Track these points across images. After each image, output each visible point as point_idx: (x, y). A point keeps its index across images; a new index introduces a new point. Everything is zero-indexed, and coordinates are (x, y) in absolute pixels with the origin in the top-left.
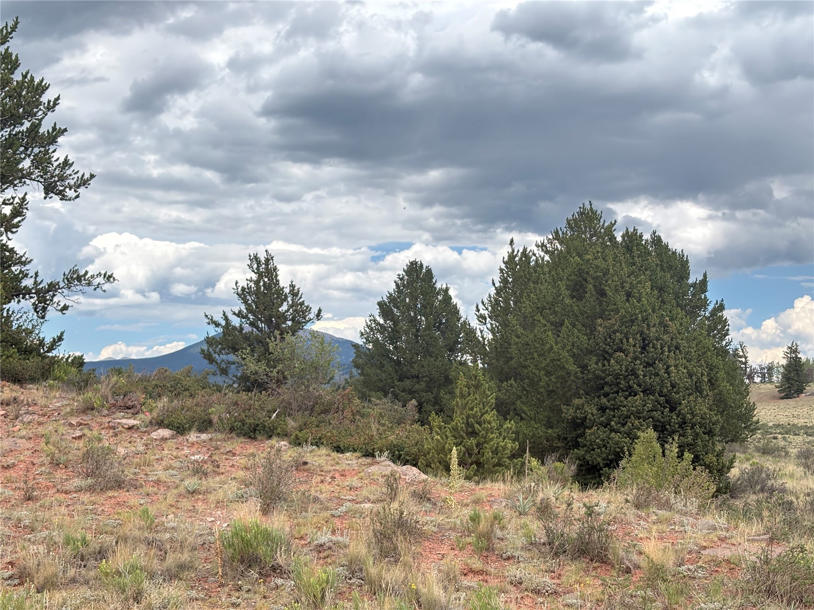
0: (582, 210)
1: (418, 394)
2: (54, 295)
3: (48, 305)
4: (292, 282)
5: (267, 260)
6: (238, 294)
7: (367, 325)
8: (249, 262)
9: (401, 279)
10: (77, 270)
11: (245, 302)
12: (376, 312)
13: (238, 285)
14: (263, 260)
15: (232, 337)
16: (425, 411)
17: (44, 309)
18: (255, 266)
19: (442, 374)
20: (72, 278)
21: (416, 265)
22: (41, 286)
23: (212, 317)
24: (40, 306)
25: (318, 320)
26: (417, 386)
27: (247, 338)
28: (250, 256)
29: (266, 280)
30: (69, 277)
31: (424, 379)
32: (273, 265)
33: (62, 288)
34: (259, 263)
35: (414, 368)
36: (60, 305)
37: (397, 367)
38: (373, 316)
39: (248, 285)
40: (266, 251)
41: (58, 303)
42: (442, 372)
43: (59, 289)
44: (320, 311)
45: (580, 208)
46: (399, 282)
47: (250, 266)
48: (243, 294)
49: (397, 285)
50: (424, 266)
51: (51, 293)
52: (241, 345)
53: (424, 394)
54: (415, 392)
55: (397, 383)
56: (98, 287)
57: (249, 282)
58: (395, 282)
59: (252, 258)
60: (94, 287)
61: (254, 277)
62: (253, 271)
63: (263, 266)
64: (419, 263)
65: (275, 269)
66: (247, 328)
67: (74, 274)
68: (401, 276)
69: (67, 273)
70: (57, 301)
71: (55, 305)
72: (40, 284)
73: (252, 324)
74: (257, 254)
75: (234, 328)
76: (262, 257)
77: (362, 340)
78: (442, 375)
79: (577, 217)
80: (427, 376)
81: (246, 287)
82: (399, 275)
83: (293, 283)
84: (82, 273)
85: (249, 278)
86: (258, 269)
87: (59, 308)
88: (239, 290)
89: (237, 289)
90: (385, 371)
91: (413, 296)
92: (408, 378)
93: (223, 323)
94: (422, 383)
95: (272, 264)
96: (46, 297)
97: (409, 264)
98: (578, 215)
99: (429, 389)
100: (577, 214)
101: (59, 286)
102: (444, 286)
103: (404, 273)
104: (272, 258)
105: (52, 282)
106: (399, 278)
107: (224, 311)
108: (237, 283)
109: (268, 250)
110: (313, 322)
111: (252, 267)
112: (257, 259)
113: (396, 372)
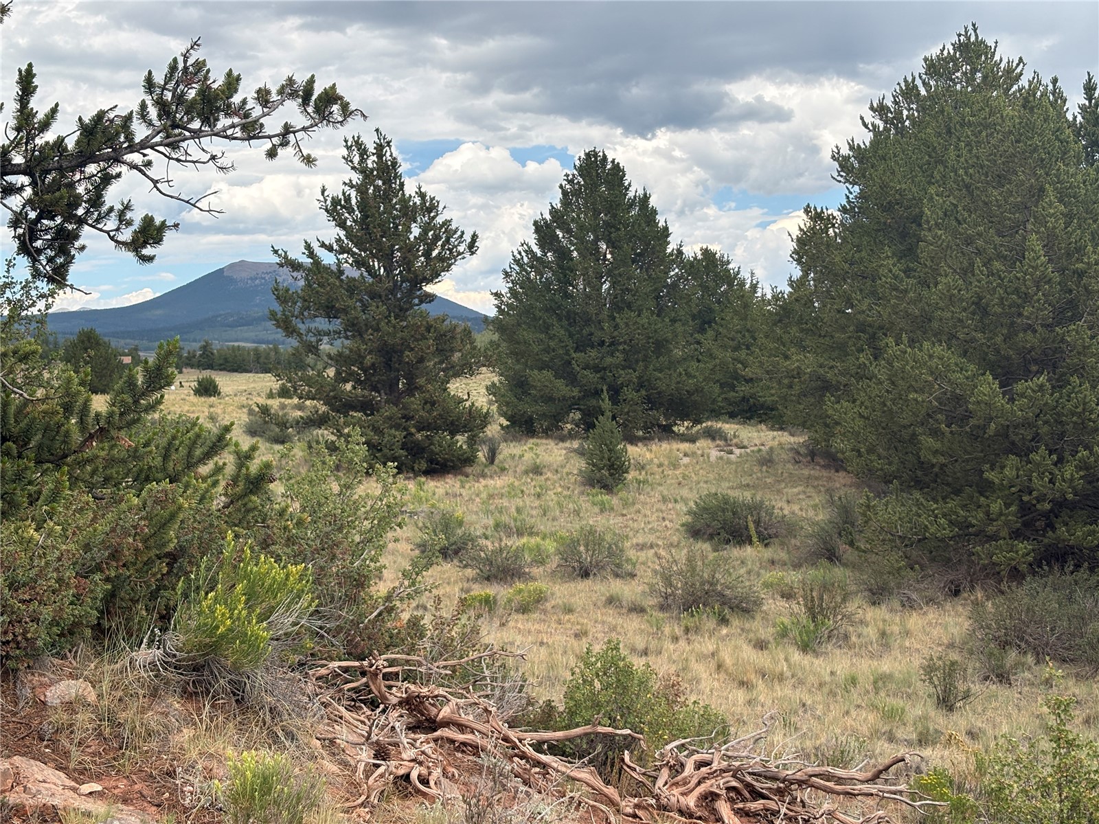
0: (962, 38)
1: (610, 372)
2: (107, 179)
3: (81, 221)
4: (420, 188)
5: (380, 148)
6: (327, 210)
8: (345, 152)
9: (570, 182)
10: (200, 65)
11: (342, 224)
12: (532, 241)
13: (326, 194)
14: (371, 148)
15: (328, 288)
16: (625, 400)
17: (64, 241)
18: (356, 159)
19: (650, 338)
20: (179, 99)
21: (596, 158)
22: (50, 136)
23: (286, 253)
24: (47, 231)
25: (473, 253)
26: (609, 360)
27: (352, 287)
28: (346, 141)
29: (380, 183)
30: (168, 96)
31: (621, 348)
32: (391, 156)
33: (145, 144)
34: (363, 153)
35: (603, 329)
36: (129, 223)
37: (572, 329)
38: (525, 245)
39: (344, 194)
40: (377, 130)
41: (121, 215)
43: (132, 148)
44: (474, 237)
45: (959, 35)
46: (568, 186)
47: (348, 160)
48: (336, 209)
49: (565, 193)
50: (610, 160)
51: (92, 169)
52: (344, 301)
54: (605, 369)
56: (285, 144)
57: (347, 188)
58: (561, 187)
59: (349, 144)
60: (268, 145)
61: (356, 178)
62: (353, 168)
63: (374, 158)
64: (601, 154)
65: (395, 163)
66: (351, 272)
67: (188, 84)
68: (571, 177)
69: (159, 79)
70: (118, 207)
71: (111, 224)
72: (45, 126)
73: (359, 263)
74: (359, 137)
75: (327, 269)
76: (370, 144)
78: (651, 341)
79: (952, 52)
80: (625, 343)
81: (341, 196)
82: (567, 175)
83: (423, 190)
84: (217, 80)
85: (347, 181)
86: (362, 163)
87: (126, 235)
88: (329, 203)
89: (326, 200)
90: (554, 335)
91: (595, 211)
92: (592, 347)
93: (308, 261)
95: (388, 154)
96: (71, 185)
97: (583, 156)
98: (954, 49)
99: (628, 365)
100: (951, 48)
101: (130, 137)
102: (641, 192)
103: (576, 172)
104: (388, 143)
105: (101, 115)
106: (567, 180)
107: (306, 242)
108: (323, 191)
109: (381, 129)
110: (464, 258)
111: (351, 161)
112: (361, 145)
113: (571, 336)
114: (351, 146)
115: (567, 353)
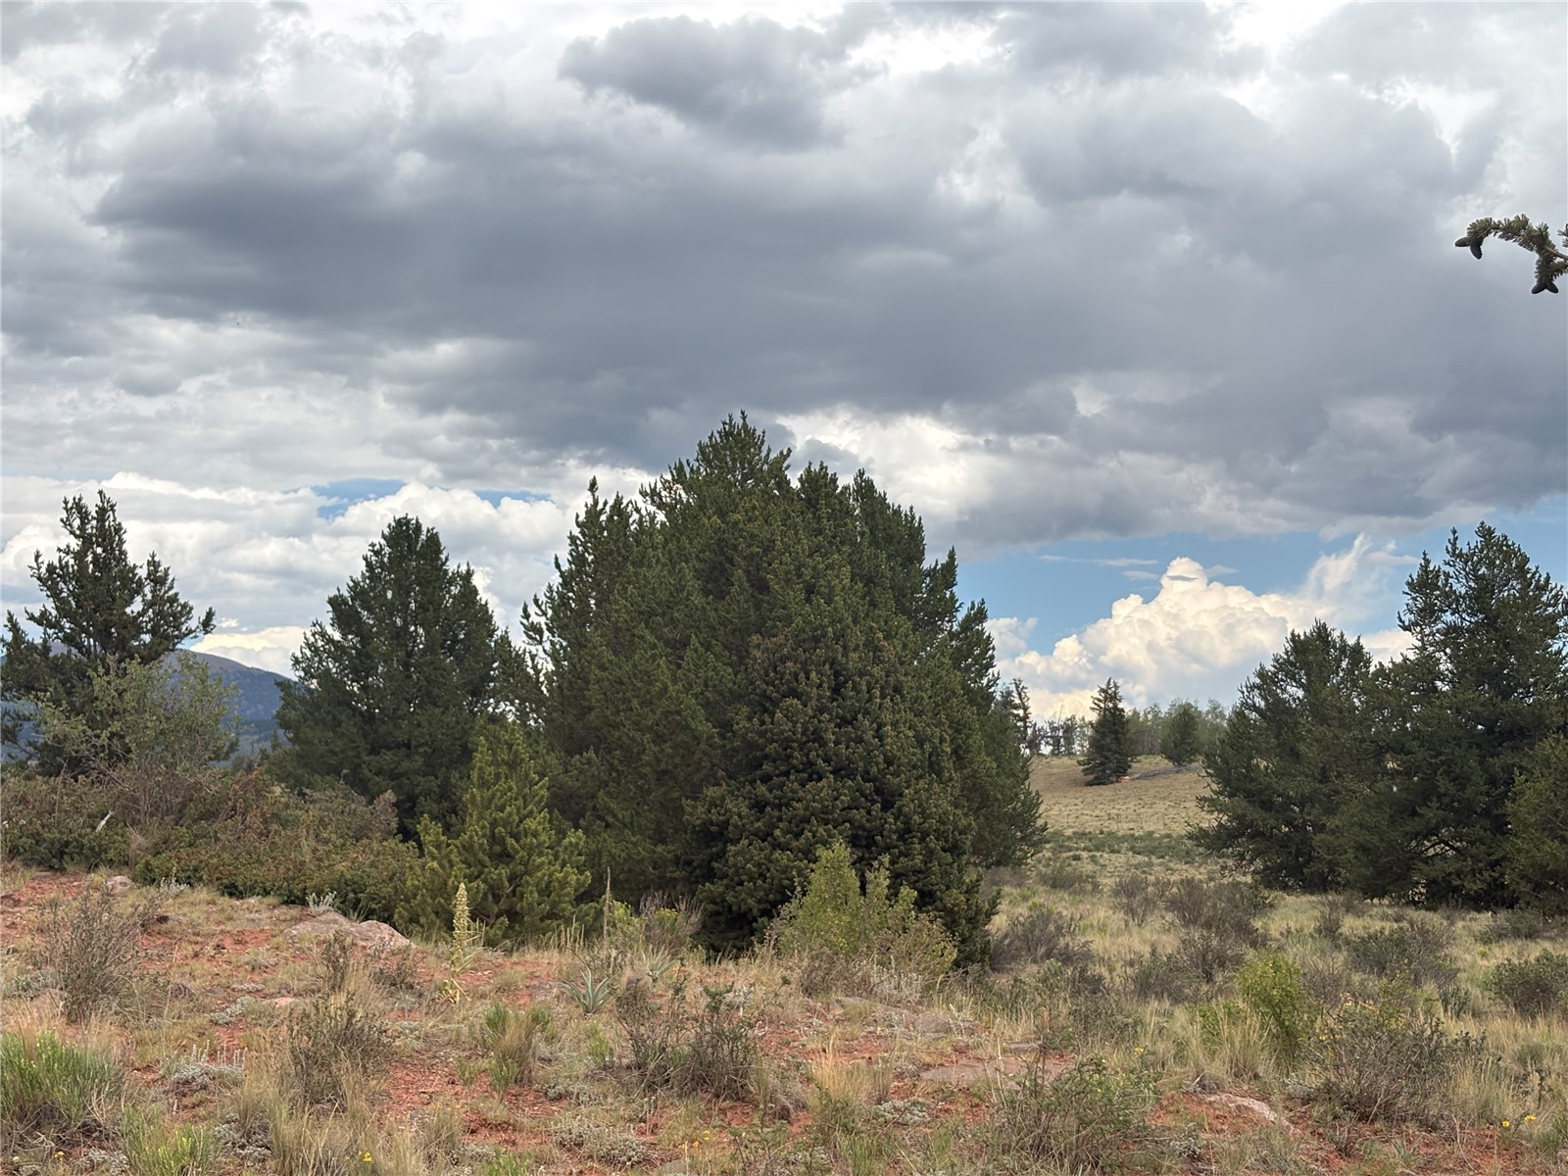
0: (727, 427)
1: (408, 779)
4: (153, 556)
5: (102, 512)
6: (39, 579)
7: (307, 644)
8: (64, 515)
9: (377, 553)
11: (55, 594)
12: (326, 616)
13: (40, 560)
14: (93, 511)
15: (27, 666)
18: (77, 523)
19: (456, 739)
21: (408, 527)
25: (207, 632)
26: (406, 764)
27: (57, 666)
28: (66, 502)
29: (99, 550)
31: (421, 750)
32: (114, 520)
34: (84, 516)
35: (401, 728)
37: (367, 727)
38: (320, 626)
39: (60, 560)
40: (100, 493)
42: (457, 736)
44: (210, 615)
45: (724, 423)
46: (373, 558)
47: (67, 523)
48: (50, 579)
49: (369, 565)
50: (424, 529)
52: (45, 681)
53: (420, 779)
54: (402, 775)
55: (366, 758)
57: (63, 555)
58: (365, 559)
59: (69, 505)
61: (75, 544)
62: (72, 533)
63: (94, 522)
64: (414, 522)
65: (118, 529)
66: (58, 648)
68: (377, 547)
73: (68, 640)
74: (80, 499)
75: (32, 647)
76: (92, 505)
77: (297, 673)
78: (458, 742)
79: (719, 440)
80: (426, 744)
81: (56, 564)
82: (373, 545)
83: (156, 559)
85: (63, 547)
86: (82, 528)
88: (43, 570)
89: (39, 568)
90: (343, 734)
91: (400, 587)
92: (389, 748)
93: (8, 637)
94: (417, 757)
95: (111, 518)
97: (393, 524)
98: (721, 437)
99: (430, 770)
100: (717, 436)
102: (464, 569)
103: (383, 542)
104: (112, 506)
106: (373, 551)
107: (9, 614)
108: (37, 556)
109: (105, 491)
110: (196, 637)
111: (70, 525)
112: (82, 508)
113: (365, 736)
114: (72, 508)
115: (358, 756)
